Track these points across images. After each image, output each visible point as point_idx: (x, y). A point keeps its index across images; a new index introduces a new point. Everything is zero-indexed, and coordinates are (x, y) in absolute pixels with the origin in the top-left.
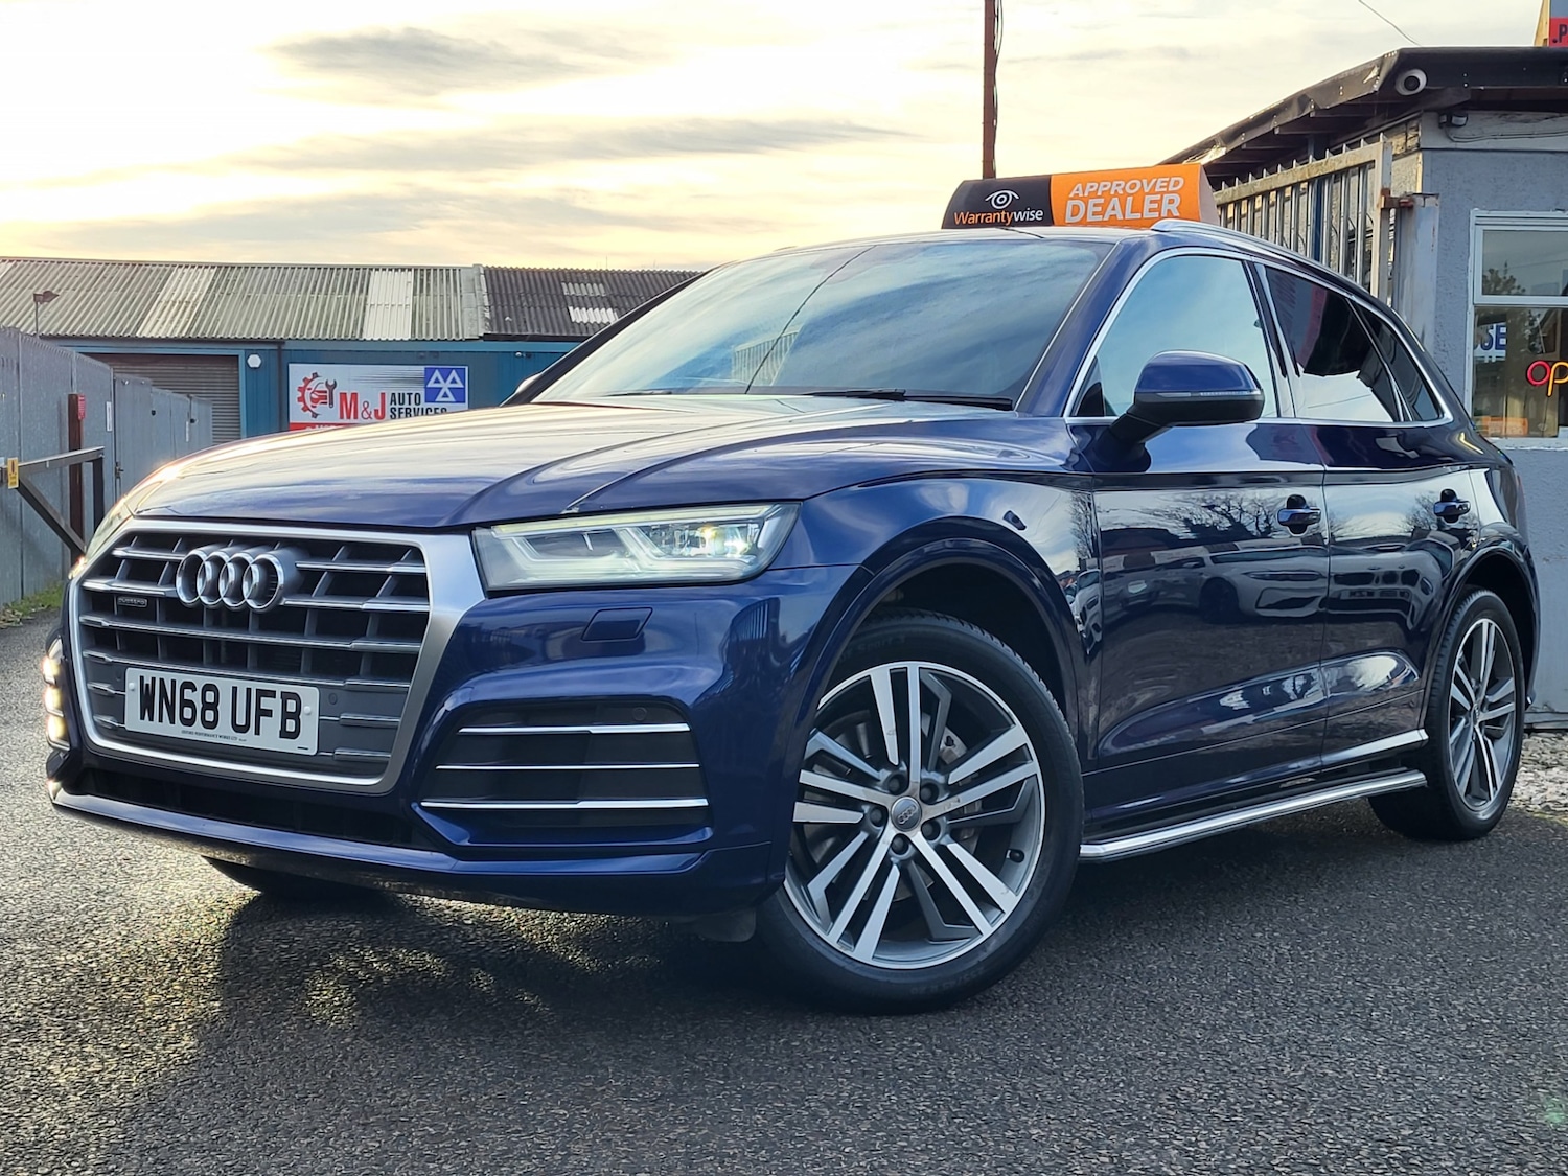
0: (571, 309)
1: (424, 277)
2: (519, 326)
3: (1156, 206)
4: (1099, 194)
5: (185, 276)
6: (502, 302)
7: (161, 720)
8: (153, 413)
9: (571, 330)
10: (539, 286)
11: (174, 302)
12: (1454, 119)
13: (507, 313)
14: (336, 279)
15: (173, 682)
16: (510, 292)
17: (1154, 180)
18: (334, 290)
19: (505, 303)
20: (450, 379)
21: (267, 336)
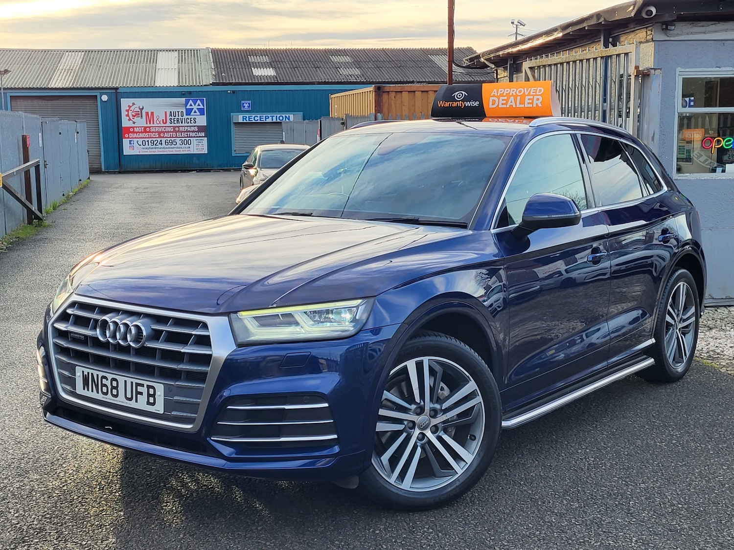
0: (253, 69)
1: (183, 54)
2: (229, 78)
3: (531, 101)
4: (505, 94)
5: (69, 56)
6: (220, 66)
7: (92, 391)
8: (60, 133)
9: (253, 79)
10: (238, 57)
11: (65, 70)
12: (669, 27)
13: (223, 72)
14: (141, 56)
15: (98, 375)
16: (224, 61)
17: (530, 89)
18: (140, 62)
19: (222, 67)
20: (197, 104)
21: (110, 85)
